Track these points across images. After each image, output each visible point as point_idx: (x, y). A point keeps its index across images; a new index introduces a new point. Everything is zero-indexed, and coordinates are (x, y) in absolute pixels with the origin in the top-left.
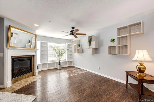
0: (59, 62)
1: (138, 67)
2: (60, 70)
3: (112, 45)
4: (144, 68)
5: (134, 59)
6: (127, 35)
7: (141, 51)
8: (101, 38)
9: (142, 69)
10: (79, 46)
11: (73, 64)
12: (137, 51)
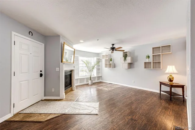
0: (91, 77)
1: (169, 78)
2: (91, 85)
3: (147, 61)
4: (173, 78)
5: (166, 72)
6: (161, 54)
7: (171, 66)
8: (136, 54)
9: (172, 79)
10: (111, 60)
11: (102, 80)
12: (168, 66)
